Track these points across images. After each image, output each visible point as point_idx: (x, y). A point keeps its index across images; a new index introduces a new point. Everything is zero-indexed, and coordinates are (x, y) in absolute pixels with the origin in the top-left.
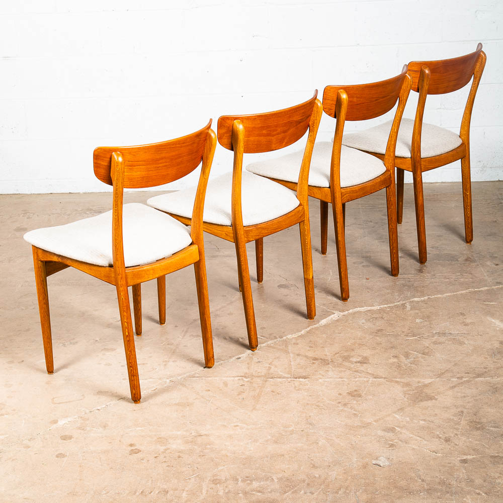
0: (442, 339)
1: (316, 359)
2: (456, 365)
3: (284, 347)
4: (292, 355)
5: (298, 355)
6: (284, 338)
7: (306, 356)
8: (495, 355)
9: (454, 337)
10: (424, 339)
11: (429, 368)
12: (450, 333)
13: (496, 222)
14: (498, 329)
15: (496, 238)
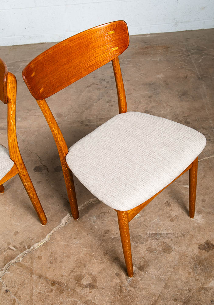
0: (155, 244)
1: (53, 284)
2: (166, 286)
3: (30, 263)
4: (35, 277)
5: (40, 277)
6: (32, 248)
7: (46, 279)
8: (196, 267)
9: (163, 240)
10: (140, 245)
11: (144, 293)
12: (160, 234)
13: (186, 77)
14: (196, 225)
15: (188, 98)
